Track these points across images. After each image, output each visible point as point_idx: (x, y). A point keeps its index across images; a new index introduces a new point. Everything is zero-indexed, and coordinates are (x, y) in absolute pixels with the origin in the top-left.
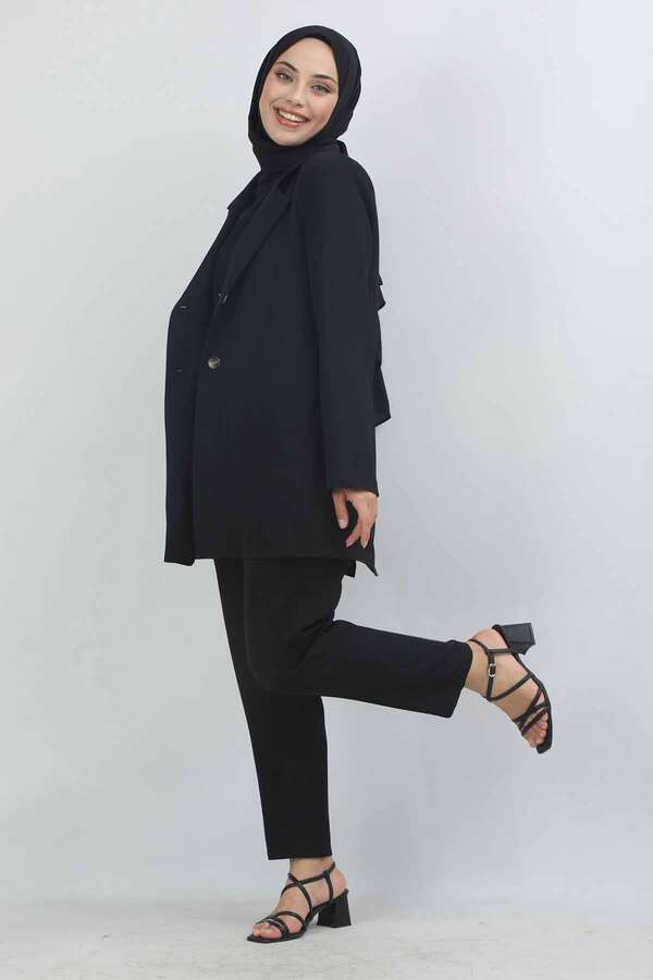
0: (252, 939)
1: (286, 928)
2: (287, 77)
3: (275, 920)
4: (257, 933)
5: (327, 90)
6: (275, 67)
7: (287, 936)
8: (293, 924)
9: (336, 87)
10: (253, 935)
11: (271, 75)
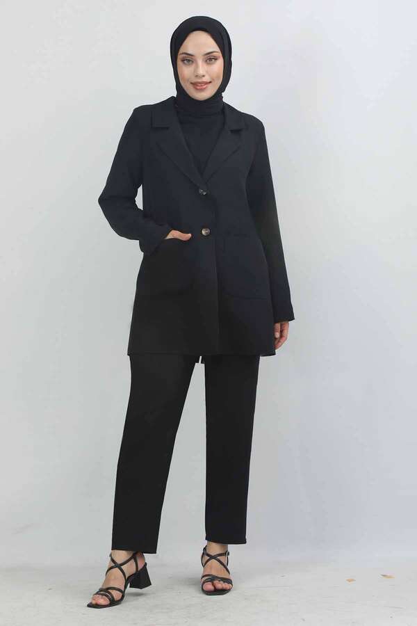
0: (90, 606)
1: (113, 597)
2: (189, 60)
3: (105, 591)
4: (94, 602)
5: (216, 59)
6: (180, 57)
7: (113, 603)
8: (116, 595)
9: (220, 54)
10: (91, 603)
11: (179, 63)
